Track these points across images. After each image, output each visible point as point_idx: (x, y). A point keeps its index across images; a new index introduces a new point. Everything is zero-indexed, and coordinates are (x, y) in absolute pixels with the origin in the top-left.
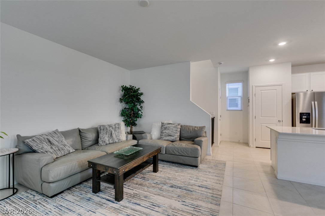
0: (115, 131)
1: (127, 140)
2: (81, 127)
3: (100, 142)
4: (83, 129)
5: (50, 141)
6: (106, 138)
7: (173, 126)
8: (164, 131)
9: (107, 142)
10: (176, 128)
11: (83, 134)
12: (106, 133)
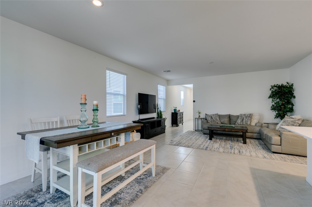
0: (246, 118)
1: (255, 125)
2: (232, 114)
3: (236, 123)
4: (231, 115)
5: (212, 117)
6: (239, 121)
7: (292, 120)
8: (282, 124)
9: (239, 124)
10: (293, 122)
11: (231, 117)
12: (241, 119)
